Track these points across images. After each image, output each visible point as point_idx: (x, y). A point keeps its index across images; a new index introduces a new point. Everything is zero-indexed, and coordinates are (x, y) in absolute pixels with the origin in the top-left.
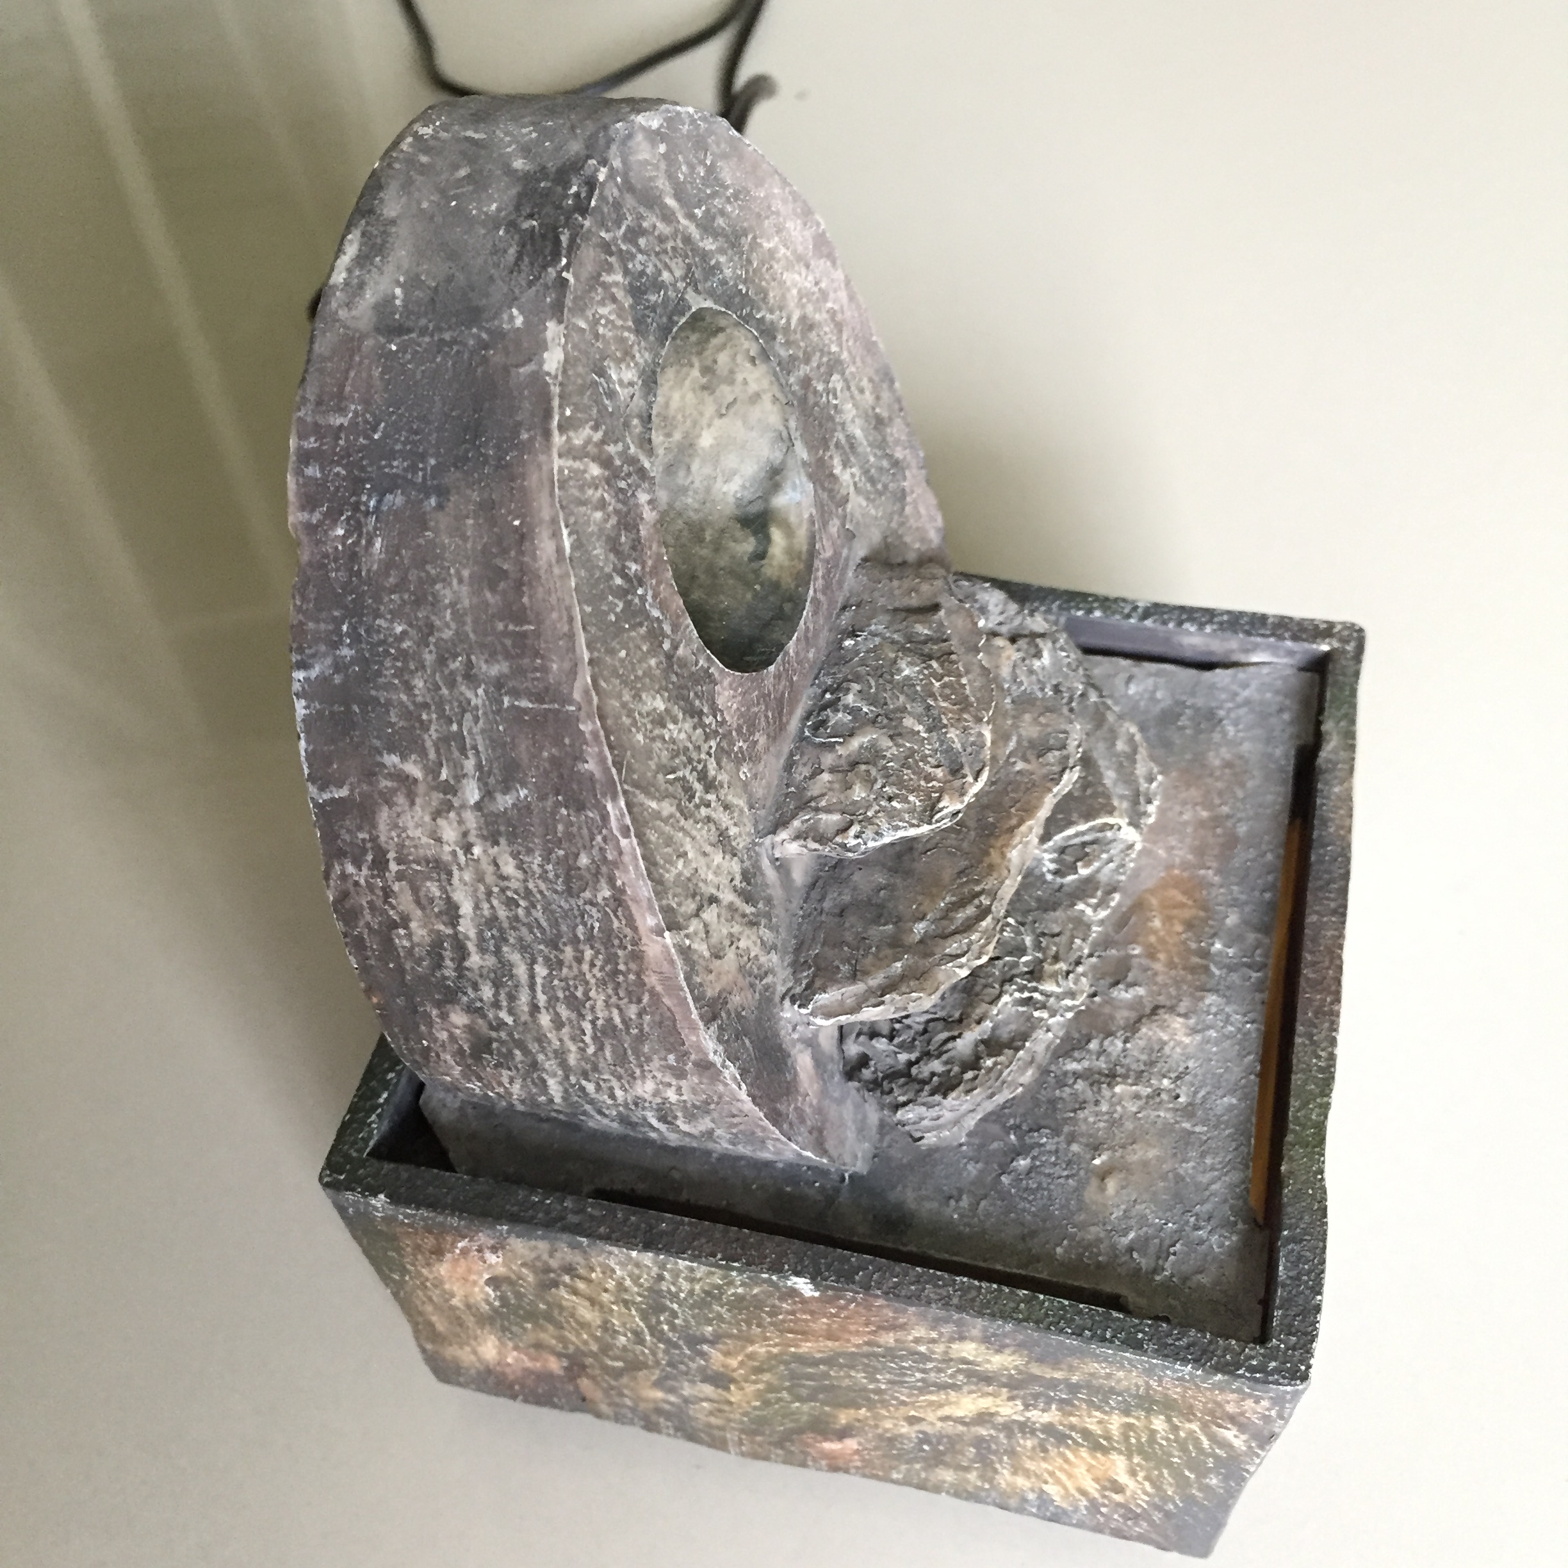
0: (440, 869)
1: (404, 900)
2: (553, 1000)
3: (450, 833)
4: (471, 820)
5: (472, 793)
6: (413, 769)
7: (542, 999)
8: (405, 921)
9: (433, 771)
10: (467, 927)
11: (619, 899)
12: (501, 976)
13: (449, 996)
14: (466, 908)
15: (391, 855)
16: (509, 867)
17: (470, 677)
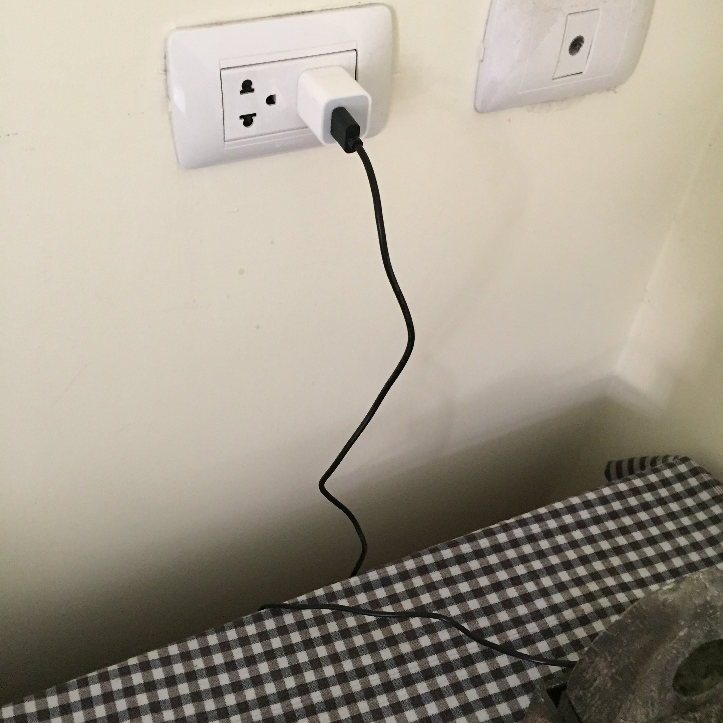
0: (599, 674)
1: (590, 670)
2: (597, 708)
3: (605, 671)
4: (610, 674)
5: (614, 671)
6: (609, 659)
7: (596, 706)
8: (587, 673)
9: (611, 662)
10: (595, 684)
11: (620, 707)
12: (593, 696)
13: (583, 688)
14: (598, 682)
15: (594, 664)
16: (609, 685)
17: (628, 658)
